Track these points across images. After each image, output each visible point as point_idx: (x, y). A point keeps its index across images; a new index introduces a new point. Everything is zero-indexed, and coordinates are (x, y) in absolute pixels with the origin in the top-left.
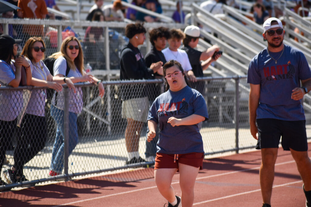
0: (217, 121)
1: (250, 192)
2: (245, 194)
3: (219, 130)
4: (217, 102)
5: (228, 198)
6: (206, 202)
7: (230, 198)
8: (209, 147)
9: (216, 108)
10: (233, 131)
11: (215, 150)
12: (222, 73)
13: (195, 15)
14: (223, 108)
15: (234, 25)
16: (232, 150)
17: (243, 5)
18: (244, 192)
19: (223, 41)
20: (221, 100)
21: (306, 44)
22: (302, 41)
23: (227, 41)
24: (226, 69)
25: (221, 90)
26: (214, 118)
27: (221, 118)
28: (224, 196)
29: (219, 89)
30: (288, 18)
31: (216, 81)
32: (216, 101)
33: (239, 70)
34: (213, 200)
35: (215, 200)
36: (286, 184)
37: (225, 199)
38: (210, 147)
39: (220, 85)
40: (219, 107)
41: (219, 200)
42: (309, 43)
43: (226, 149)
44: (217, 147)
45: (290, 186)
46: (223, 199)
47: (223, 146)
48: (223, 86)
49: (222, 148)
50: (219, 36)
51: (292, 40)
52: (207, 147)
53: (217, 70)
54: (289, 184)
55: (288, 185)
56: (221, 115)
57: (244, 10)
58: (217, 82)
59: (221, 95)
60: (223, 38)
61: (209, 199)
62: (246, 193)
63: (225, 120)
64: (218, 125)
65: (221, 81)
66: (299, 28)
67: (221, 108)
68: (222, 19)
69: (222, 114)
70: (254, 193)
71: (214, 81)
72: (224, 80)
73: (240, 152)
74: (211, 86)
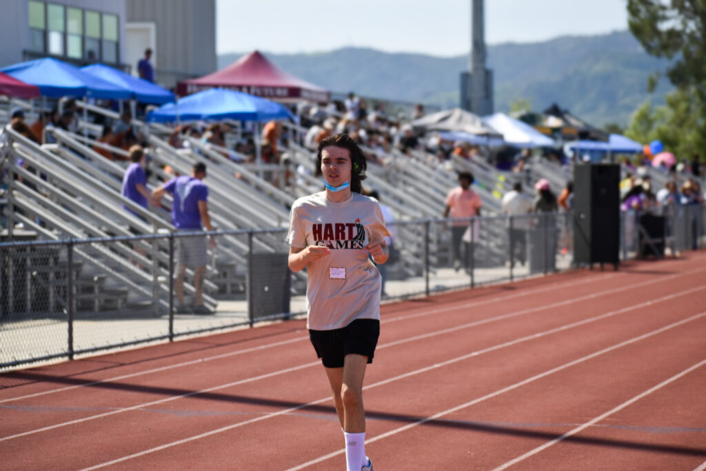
0: (46, 309)
1: (81, 420)
2: (74, 424)
5: (46, 431)
6: (12, 437)
7: (49, 430)
8: (25, 352)
9: (44, 289)
10: (65, 325)
11: (36, 356)
12: (53, 235)
13: (11, 145)
14: (56, 289)
15: (72, 162)
16: (62, 355)
17: (89, 129)
18: (73, 420)
19: (55, 185)
20: (52, 276)
23: (61, 185)
24: (59, 228)
25: (51, 260)
26: (37, 306)
27: (52, 305)
28: (40, 427)
29: (48, 259)
33: (81, 231)
34: (23, 434)
35: (26, 434)
36: (139, 406)
37: (42, 432)
38: (27, 350)
39: (50, 254)
40: (48, 288)
41: (32, 434)
43: (53, 353)
44: (39, 350)
45: (145, 409)
46: (38, 433)
47: (48, 349)
48: (55, 255)
49: (47, 352)
50: (48, 178)
52: (23, 351)
53: (46, 231)
54: (143, 405)
55: (142, 408)
56: (52, 300)
57: (92, 137)
59: (51, 268)
60: (56, 182)
61: (16, 434)
62: (75, 422)
64: (47, 315)
65: (44, 247)
66: (172, 167)
67: (52, 291)
68: (52, 151)
69: (54, 297)
70: (88, 421)
71: (37, 247)
72: (50, 247)
73: (76, 357)
74: (37, 255)
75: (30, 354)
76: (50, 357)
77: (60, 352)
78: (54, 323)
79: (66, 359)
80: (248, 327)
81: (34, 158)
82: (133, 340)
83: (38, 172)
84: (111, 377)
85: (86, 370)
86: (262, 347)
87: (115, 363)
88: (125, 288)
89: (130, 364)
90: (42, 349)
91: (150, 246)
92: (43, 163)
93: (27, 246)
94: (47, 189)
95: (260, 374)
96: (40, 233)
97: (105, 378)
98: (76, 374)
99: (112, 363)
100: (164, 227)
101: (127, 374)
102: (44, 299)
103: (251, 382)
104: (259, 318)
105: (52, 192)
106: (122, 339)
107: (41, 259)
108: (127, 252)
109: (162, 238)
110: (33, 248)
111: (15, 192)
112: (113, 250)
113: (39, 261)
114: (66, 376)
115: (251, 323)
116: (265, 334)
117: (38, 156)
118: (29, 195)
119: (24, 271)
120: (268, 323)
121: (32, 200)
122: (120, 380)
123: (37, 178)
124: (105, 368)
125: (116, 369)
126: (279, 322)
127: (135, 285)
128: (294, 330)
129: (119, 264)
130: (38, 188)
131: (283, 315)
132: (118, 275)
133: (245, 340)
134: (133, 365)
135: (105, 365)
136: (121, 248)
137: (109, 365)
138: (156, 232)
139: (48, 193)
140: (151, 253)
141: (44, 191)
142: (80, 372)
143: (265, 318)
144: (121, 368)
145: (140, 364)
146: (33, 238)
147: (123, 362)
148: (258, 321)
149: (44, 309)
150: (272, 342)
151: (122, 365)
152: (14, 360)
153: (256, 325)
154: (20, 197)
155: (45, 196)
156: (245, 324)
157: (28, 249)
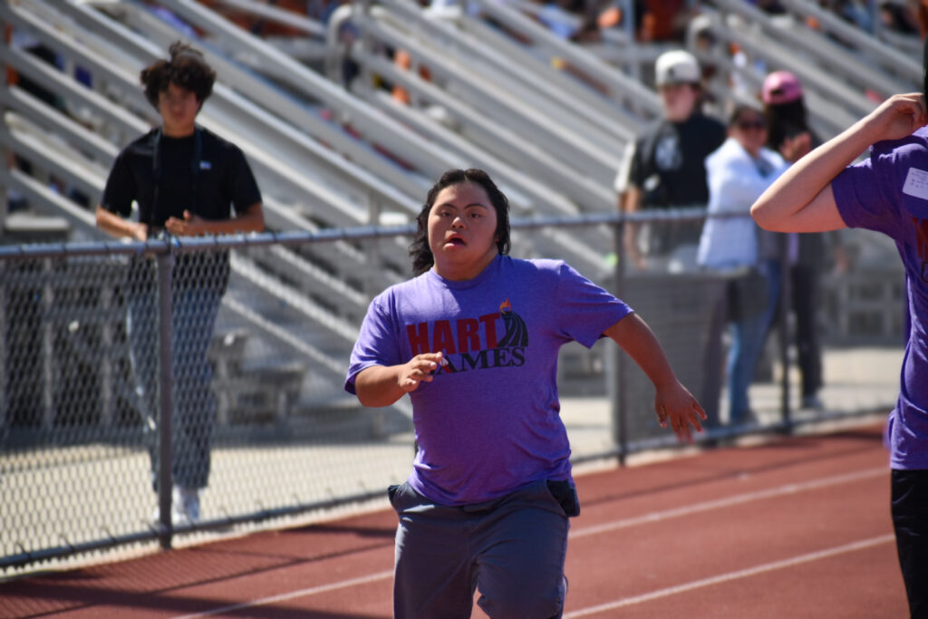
0: (93, 421)
3: (108, 457)
4: (94, 344)
8: (49, 529)
9: (89, 368)
11: (76, 538)
14: (117, 368)
19: (113, 99)
21: (438, 113)
22: (425, 103)
23: (130, 99)
26: (72, 411)
27: (107, 410)
29: (99, 291)
30: (367, 12)
31: (80, 259)
32: (90, 342)
38: (53, 525)
39: (103, 277)
40: (99, 365)
42: (449, 110)
47: (108, 521)
48: (116, 280)
49: (104, 528)
50: (95, 80)
51: (384, 97)
52: (44, 526)
56: (107, 394)
58: (91, 266)
59: (107, 315)
60: (114, 90)
63: (123, 415)
64: (97, 433)
65: (98, 259)
66: (413, 54)
67: (107, 368)
69: (114, 389)
71: (71, 260)
72: (113, 258)
73: (178, 542)
74: (69, 282)
75: (62, 536)
76: (113, 543)
77: (139, 528)
78: (116, 456)
79: (154, 547)
80: (612, 464)
81: (58, 27)
82: (323, 496)
83: (70, 66)
84: (273, 594)
85: (209, 577)
86: (654, 517)
87: (282, 557)
88: (296, 366)
89: (320, 558)
90: (92, 522)
91: (361, 257)
92: (79, 40)
93: (43, 255)
94: (96, 109)
95: (654, 588)
96: (76, 223)
97: (257, 597)
98: (183, 586)
99: (271, 556)
100: (397, 207)
101: (312, 585)
102: (89, 393)
103: (632, 606)
104: (643, 443)
105: (109, 118)
106: (295, 496)
107: (82, 291)
108: (302, 273)
109: (391, 235)
110: (61, 259)
111: (10, 118)
112: (265, 267)
113: (77, 295)
114: (157, 592)
115: (621, 456)
116: (656, 485)
117: (68, 21)
118: (47, 126)
119: (39, 322)
120: (665, 456)
121: (55, 139)
122: (295, 599)
123: (67, 81)
124: (256, 571)
125: (282, 571)
126: (691, 452)
127: (320, 357)
128: (735, 473)
129: (282, 303)
130: (70, 105)
131: (700, 435)
132: (278, 331)
133: (610, 499)
134: (326, 562)
135: (255, 562)
136: (284, 262)
137: (266, 561)
138: (374, 220)
139: (97, 121)
140: (362, 275)
141: (86, 114)
142: (192, 580)
143: (656, 441)
144: (296, 569)
145: (345, 558)
146: (60, 235)
147: (299, 554)
148: (639, 450)
149: (89, 420)
150: (678, 504)
151: (299, 561)
152: (19, 551)
153: (634, 461)
154: (23, 130)
155: (89, 127)
156: (606, 456)
157: (48, 264)
